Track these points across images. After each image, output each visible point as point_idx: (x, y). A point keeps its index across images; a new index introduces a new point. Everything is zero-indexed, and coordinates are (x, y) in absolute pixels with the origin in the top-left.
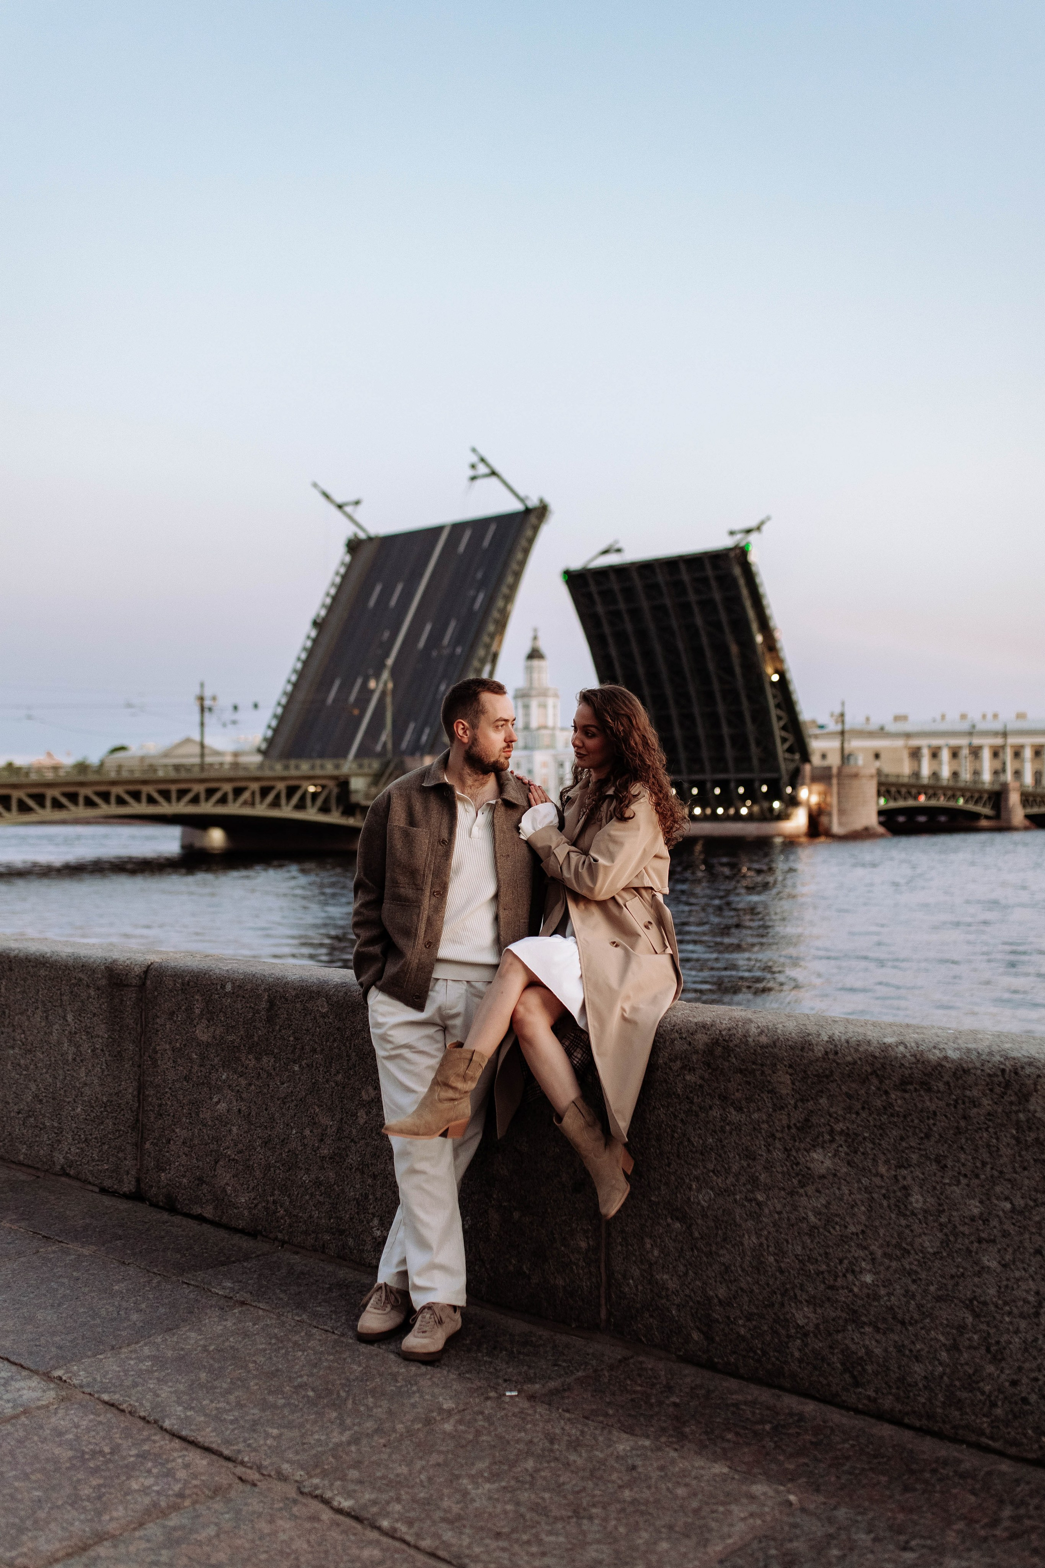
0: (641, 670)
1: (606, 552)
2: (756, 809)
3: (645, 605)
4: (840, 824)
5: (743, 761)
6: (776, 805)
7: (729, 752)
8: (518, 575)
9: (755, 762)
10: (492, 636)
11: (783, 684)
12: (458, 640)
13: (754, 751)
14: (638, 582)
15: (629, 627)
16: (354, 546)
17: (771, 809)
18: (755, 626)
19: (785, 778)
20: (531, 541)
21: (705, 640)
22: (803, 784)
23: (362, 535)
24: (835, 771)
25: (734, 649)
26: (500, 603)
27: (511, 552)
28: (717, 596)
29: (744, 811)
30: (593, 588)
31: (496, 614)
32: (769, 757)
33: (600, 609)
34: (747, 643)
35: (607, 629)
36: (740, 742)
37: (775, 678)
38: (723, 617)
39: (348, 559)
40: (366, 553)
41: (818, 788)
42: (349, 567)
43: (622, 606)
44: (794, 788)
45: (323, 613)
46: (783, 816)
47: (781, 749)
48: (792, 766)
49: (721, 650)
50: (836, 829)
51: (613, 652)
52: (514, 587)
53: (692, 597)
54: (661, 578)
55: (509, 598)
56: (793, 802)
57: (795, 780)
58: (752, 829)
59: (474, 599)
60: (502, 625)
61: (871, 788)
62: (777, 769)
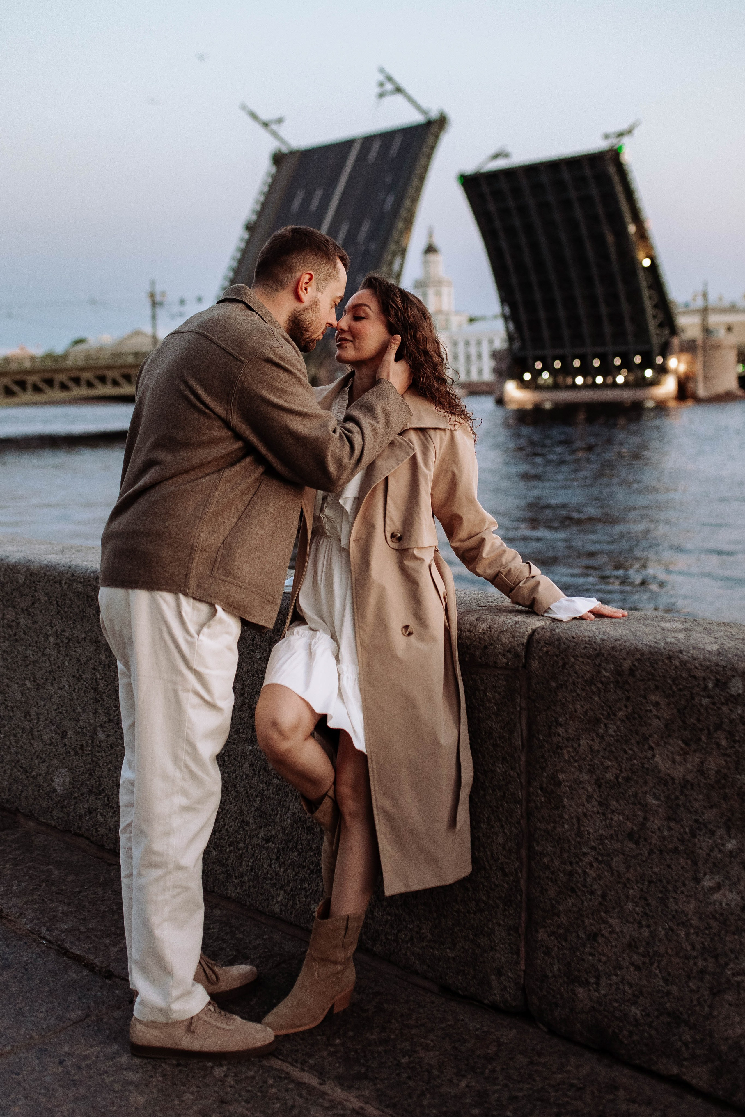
0: (528, 259)
1: (496, 156)
2: (631, 378)
3: (531, 202)
4: (706, 388)
5: (619, 335)
6: (649, 373)
7: (607, 329)
8: (422, 178)
9: (630, 337)
10: (401, 233)
11: (654, 267)
12: (371, 237)
13: (629, 327)
14: (524, 183)
15: (517, 222)
16: (278, 159)
17: (644, 377)
18: (628, 217)
19: (656, 348)
20: (433, 148)
21: (584, 231)
22: (672, 353)
23: (285, 150)
24: (700, 342)
25: (610, 239)
26: (407, 203)
27: (415, 159)
28: (594, 192)
29: (620, 379)
30: (485, 189)
31: (403, 213)
32: (642, 331)
33: (492, 207)
34: (621, 233)
35: (498, 225)
36: (617, 319)
37: (646, 263)
38: (601, 211)
39: (273, 170)
40: (288, 165)
41: (685, 357)
42: (275, 178)
43: (511, 203)
44: (665, 357)
45: (254, 218)
46: (654, 383)
47: (652, 325)
48: (662, 340)
49: (599, 240)
50: (702, 392)
51: (504, 244)
52: (419, 189)
53: (573, 194)
54: (544, 178)
55: (415, 199)
56: (662, 370)
57: (665, 351)
58: (628, 395)
59: (384, 201)
60: (409, 223)
61: (731, 356)
62: (648, 342)
